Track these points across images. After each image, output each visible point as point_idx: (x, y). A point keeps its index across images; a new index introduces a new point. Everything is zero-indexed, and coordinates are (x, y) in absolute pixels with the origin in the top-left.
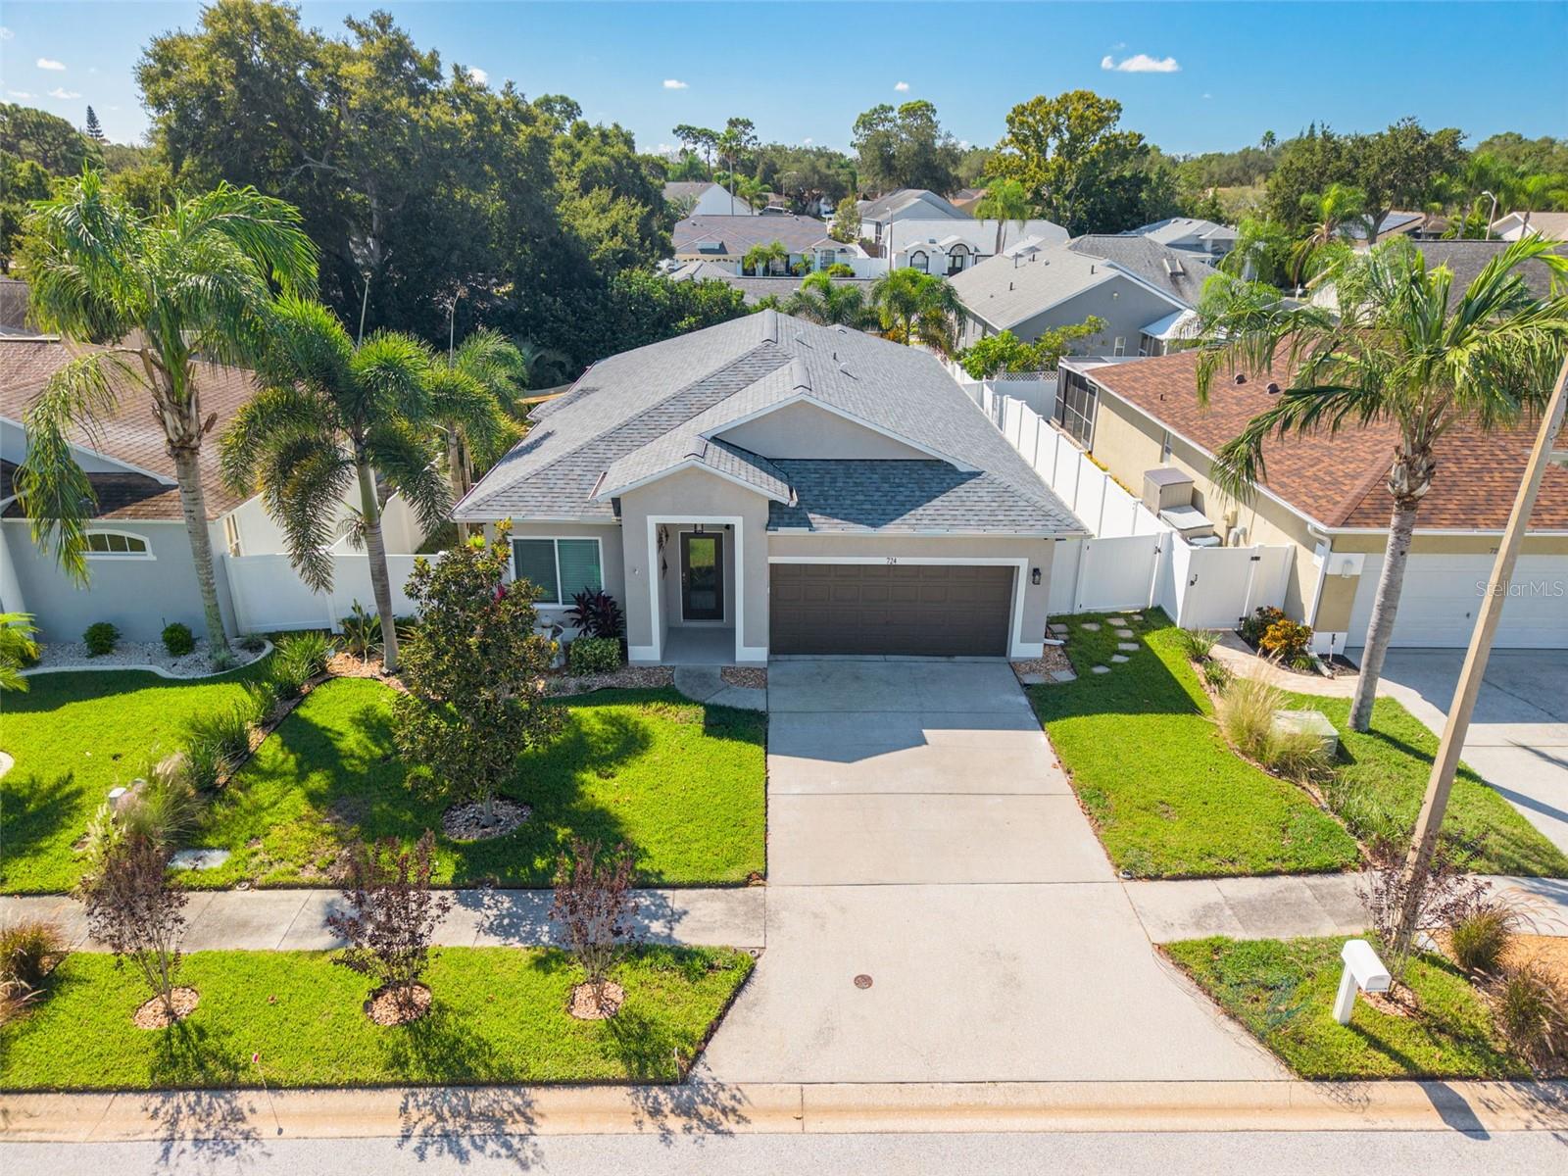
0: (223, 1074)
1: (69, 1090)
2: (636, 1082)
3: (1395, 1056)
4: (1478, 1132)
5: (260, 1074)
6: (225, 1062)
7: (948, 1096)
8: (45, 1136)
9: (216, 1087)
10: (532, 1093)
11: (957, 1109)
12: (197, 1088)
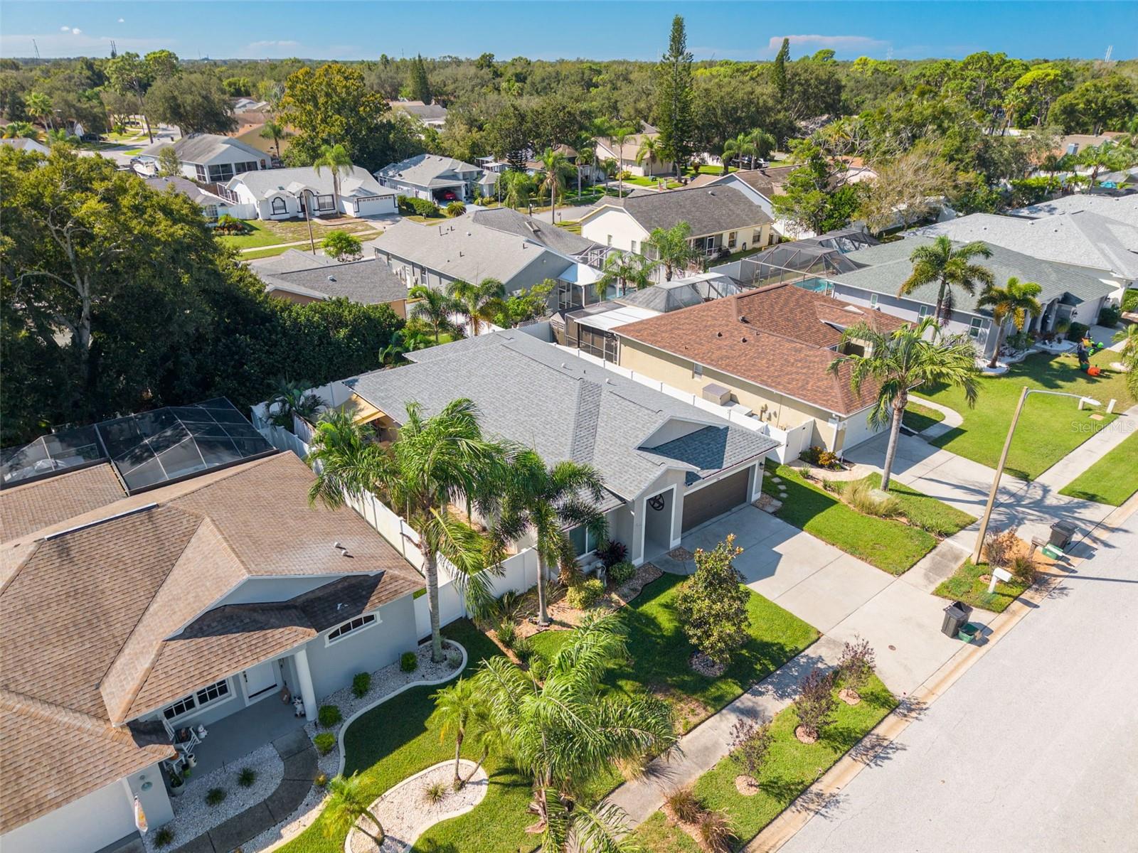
0: (800, 787)
1: (767, 825)
2: (892, 711)
3: (1010, 596)
4: (1036, 606)
5: (810, 780)
6: (799, 784)
7: (951, 665)
8: (786, 839)
9: (804, 792)
10: (876, 731)
11: (959, 665)
12: (799, 796)
